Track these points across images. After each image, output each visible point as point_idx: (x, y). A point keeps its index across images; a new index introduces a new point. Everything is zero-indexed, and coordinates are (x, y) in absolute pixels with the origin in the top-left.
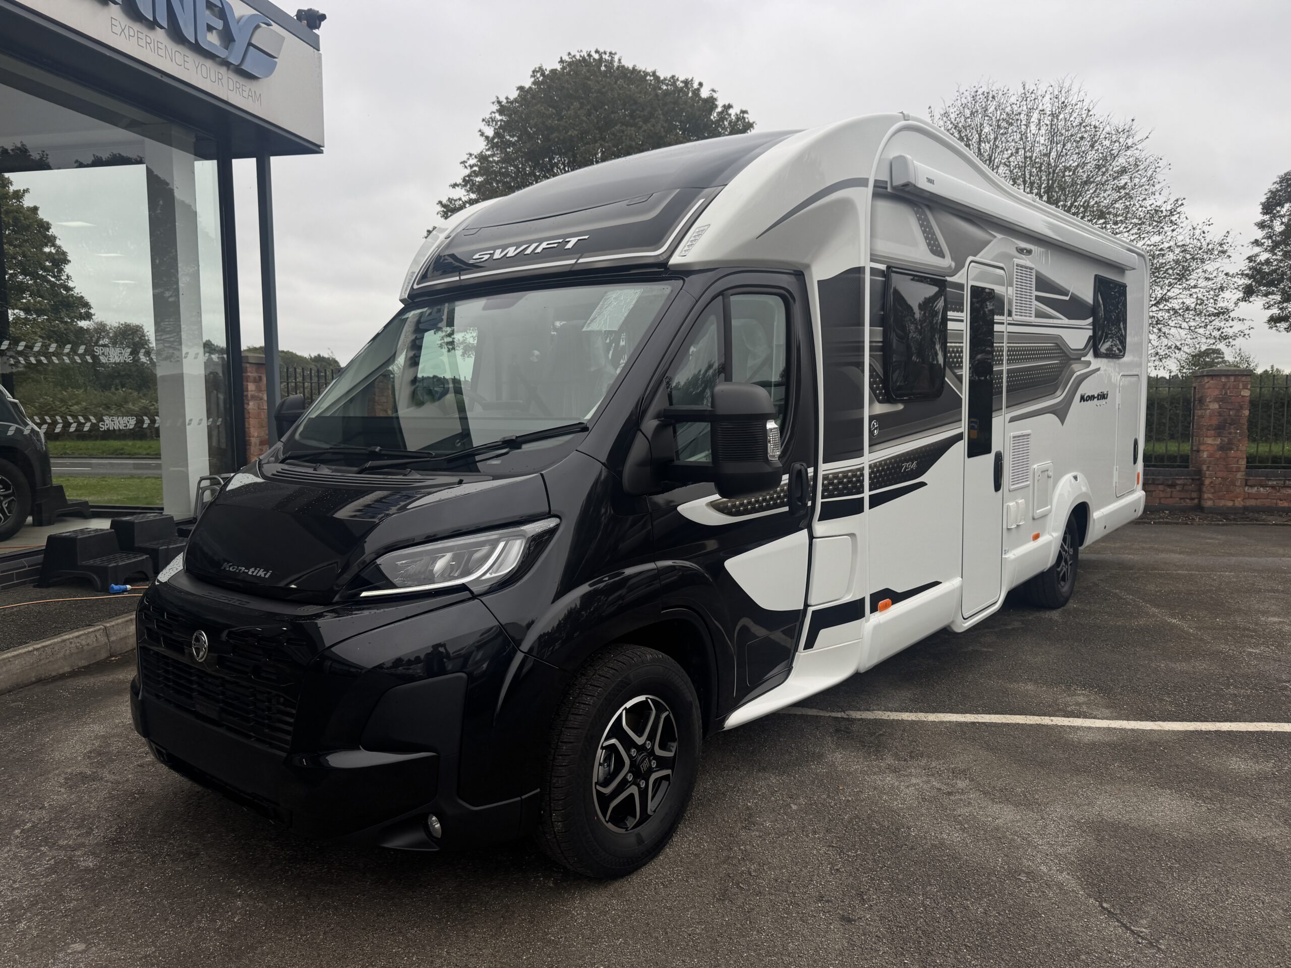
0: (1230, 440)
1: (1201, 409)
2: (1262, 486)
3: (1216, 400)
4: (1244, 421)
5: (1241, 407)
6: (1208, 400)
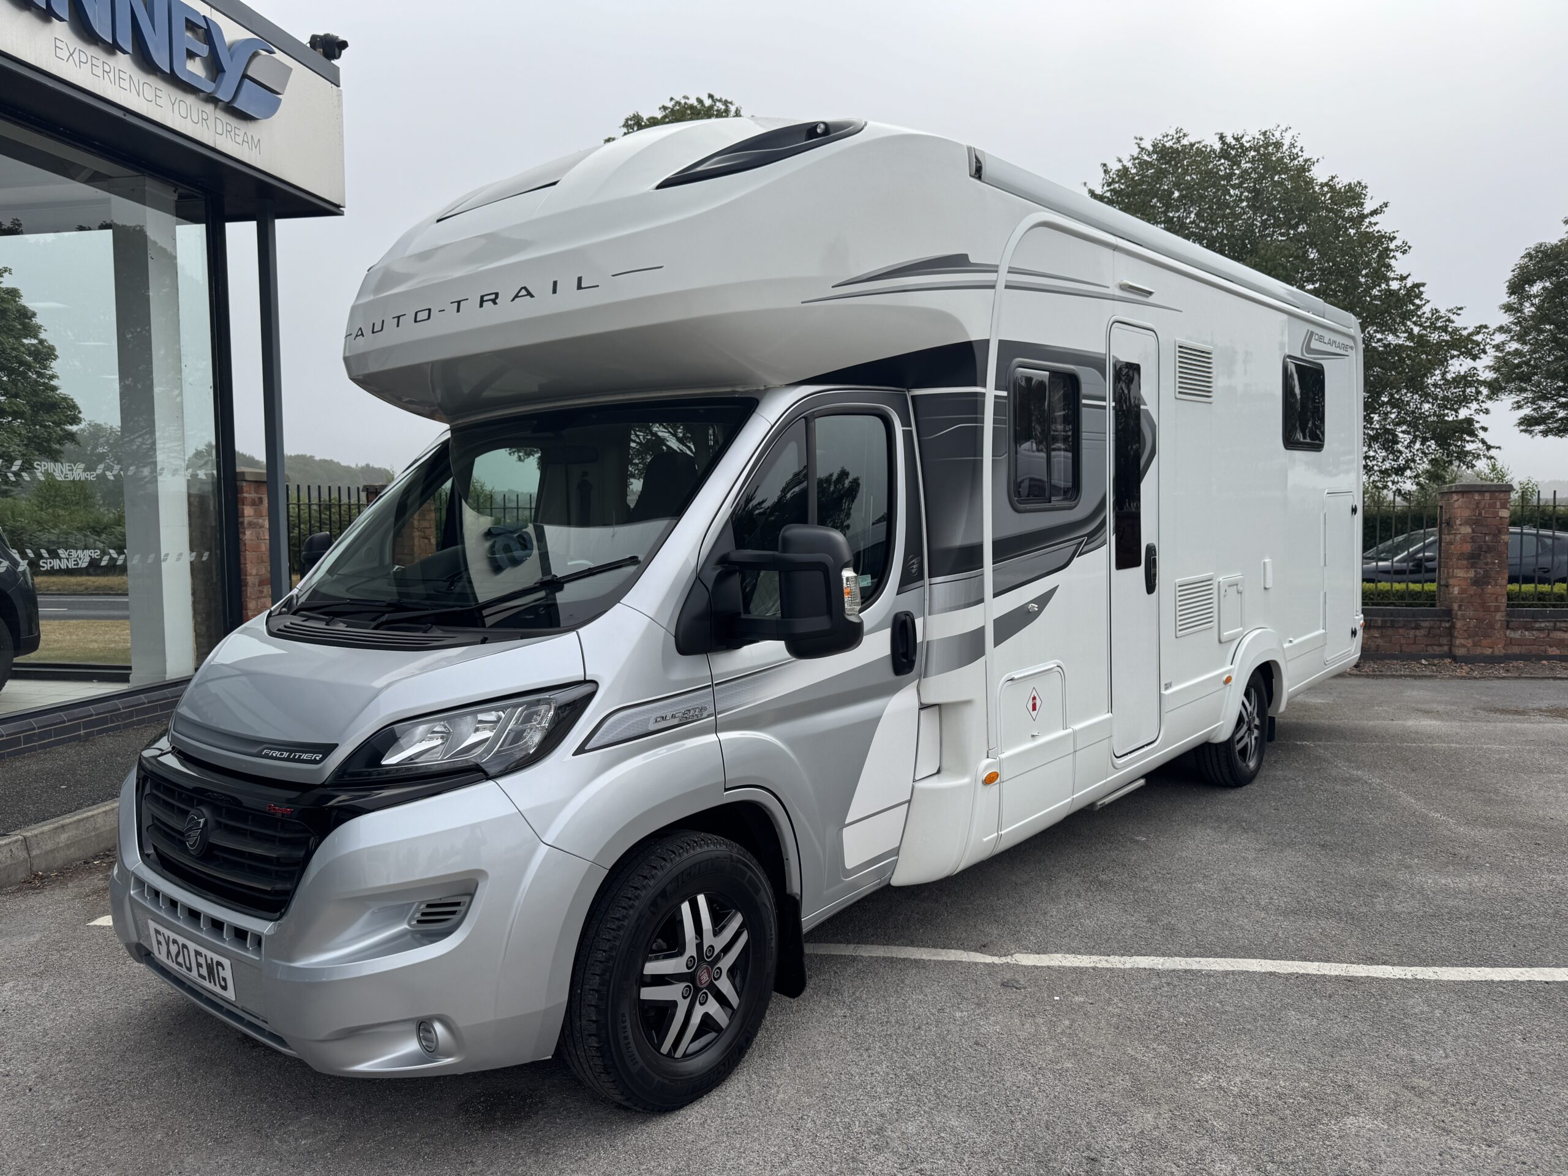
0: (1486, 571)
1: (1449, 534)
2: (1527, 629)
3: (1467, 522)
5: (1500, 531)
6: (1458, 522)
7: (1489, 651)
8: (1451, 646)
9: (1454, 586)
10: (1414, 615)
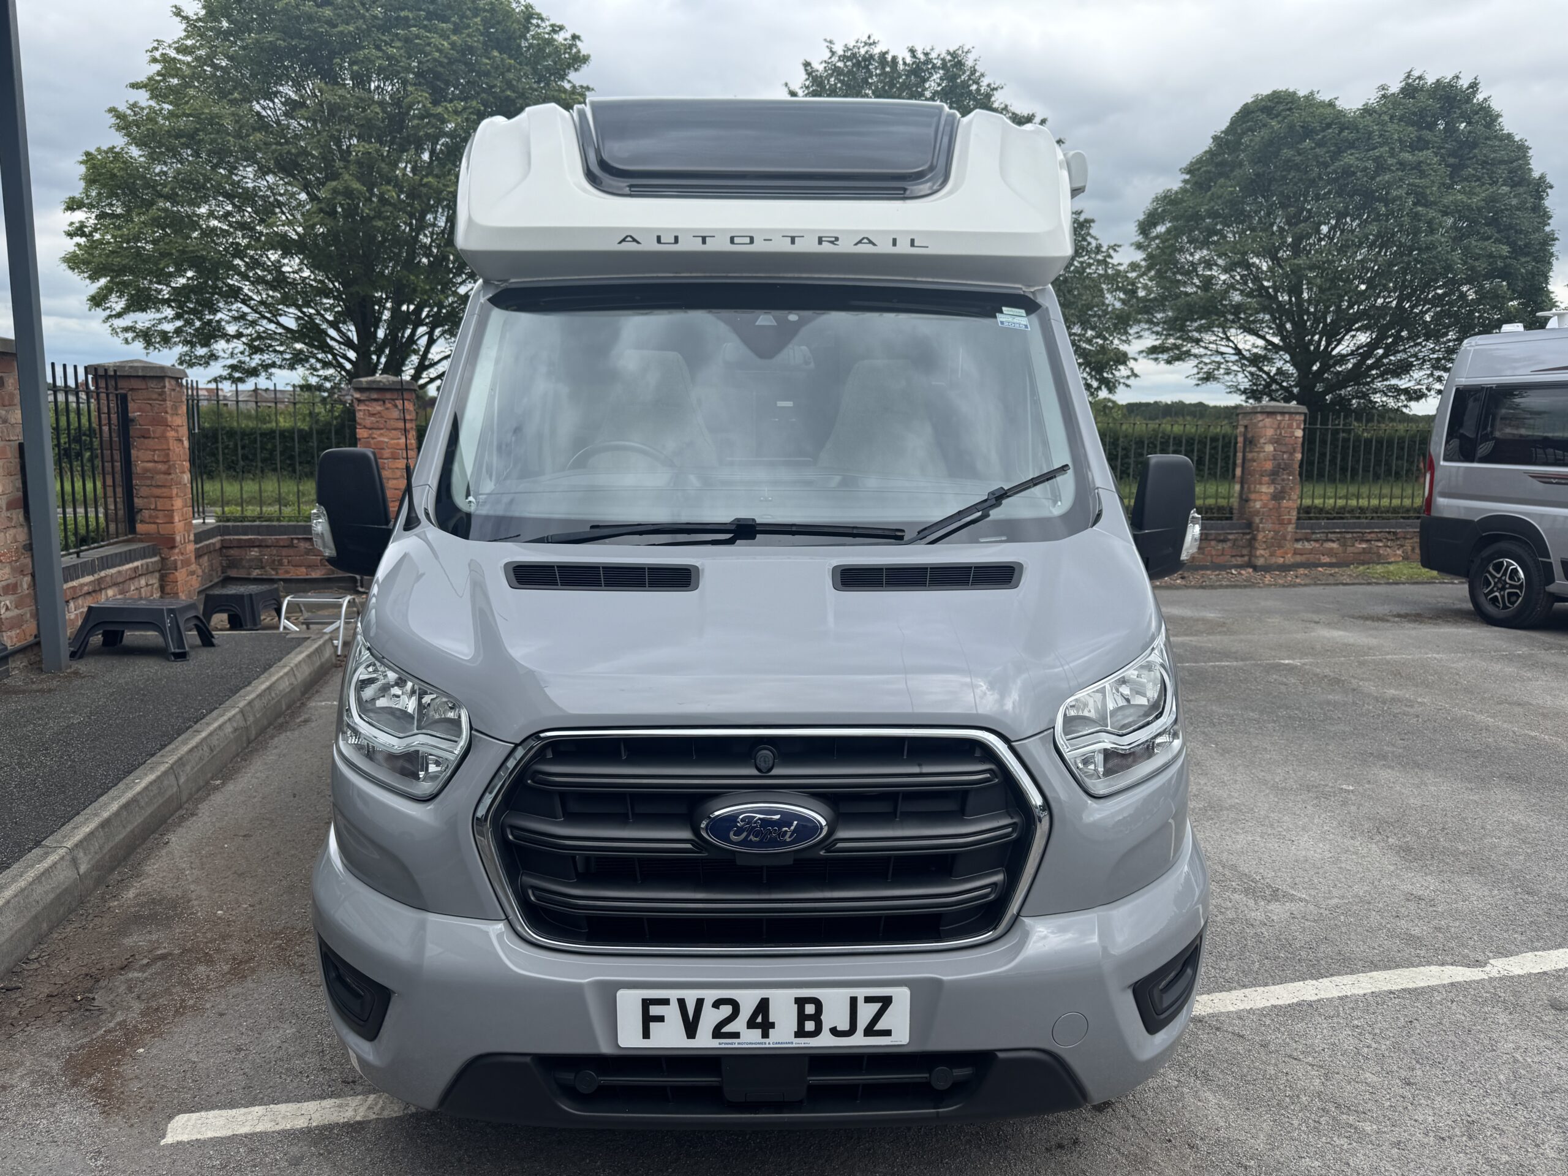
0: (1283, 487)
1: (1251, 452)
2: (1308, 540)
3: (1272, 441)
4: (1296, 466)
5: (1294, 451)
6: (1262, 441)
7: (1281, 560)
8: (1251, 555)
9: (1255, 501)
10: (1223, 529)
